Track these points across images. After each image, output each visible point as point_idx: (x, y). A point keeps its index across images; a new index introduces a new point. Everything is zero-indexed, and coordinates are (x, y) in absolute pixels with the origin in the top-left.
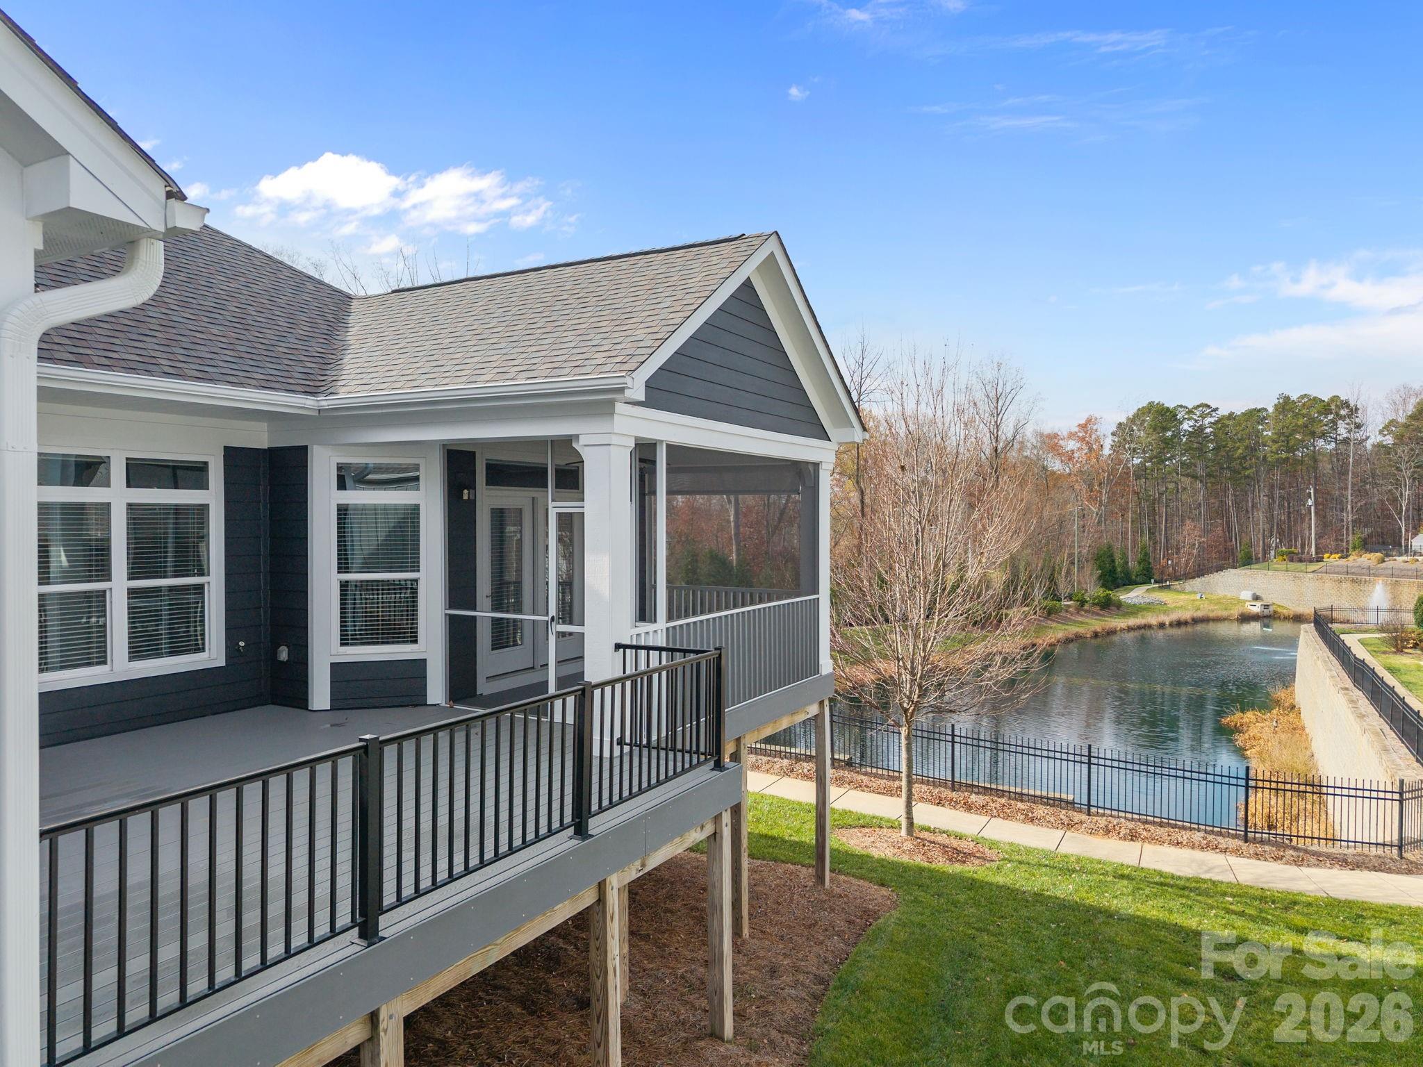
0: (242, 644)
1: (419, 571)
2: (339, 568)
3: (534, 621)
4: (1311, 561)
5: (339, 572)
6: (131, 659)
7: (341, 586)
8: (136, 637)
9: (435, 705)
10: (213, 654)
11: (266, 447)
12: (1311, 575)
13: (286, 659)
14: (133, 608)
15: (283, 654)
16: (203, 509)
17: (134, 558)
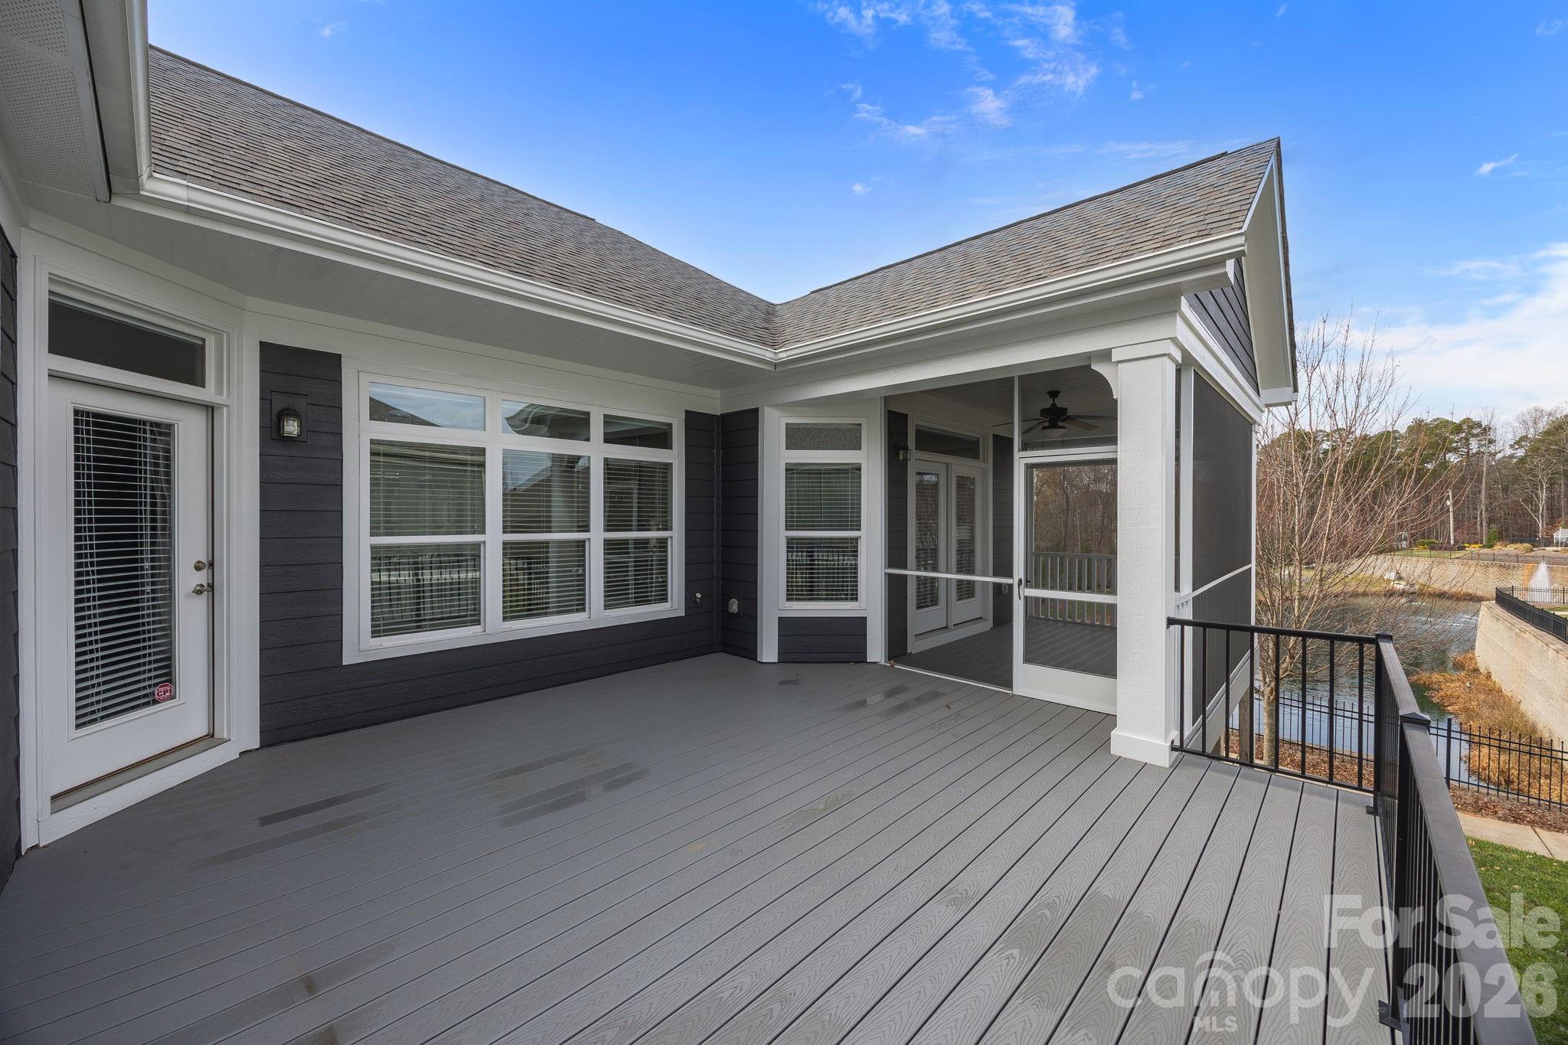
0: (699, 595)
1: (860, 530)
2: (786, 526)
3: (947, 579)
4: (1451, 549)
5: (786, 530)
6: (607, 607)
7: (788, 543)
8: (611, 586)
9: (875, 663)
10: (673, 606)
11: (719, 414)
12: (1456, 561)
13: (737, 611)
14: (609, 563)
15: (734, 606)
16: (667, 468)
17: (610, 511)
